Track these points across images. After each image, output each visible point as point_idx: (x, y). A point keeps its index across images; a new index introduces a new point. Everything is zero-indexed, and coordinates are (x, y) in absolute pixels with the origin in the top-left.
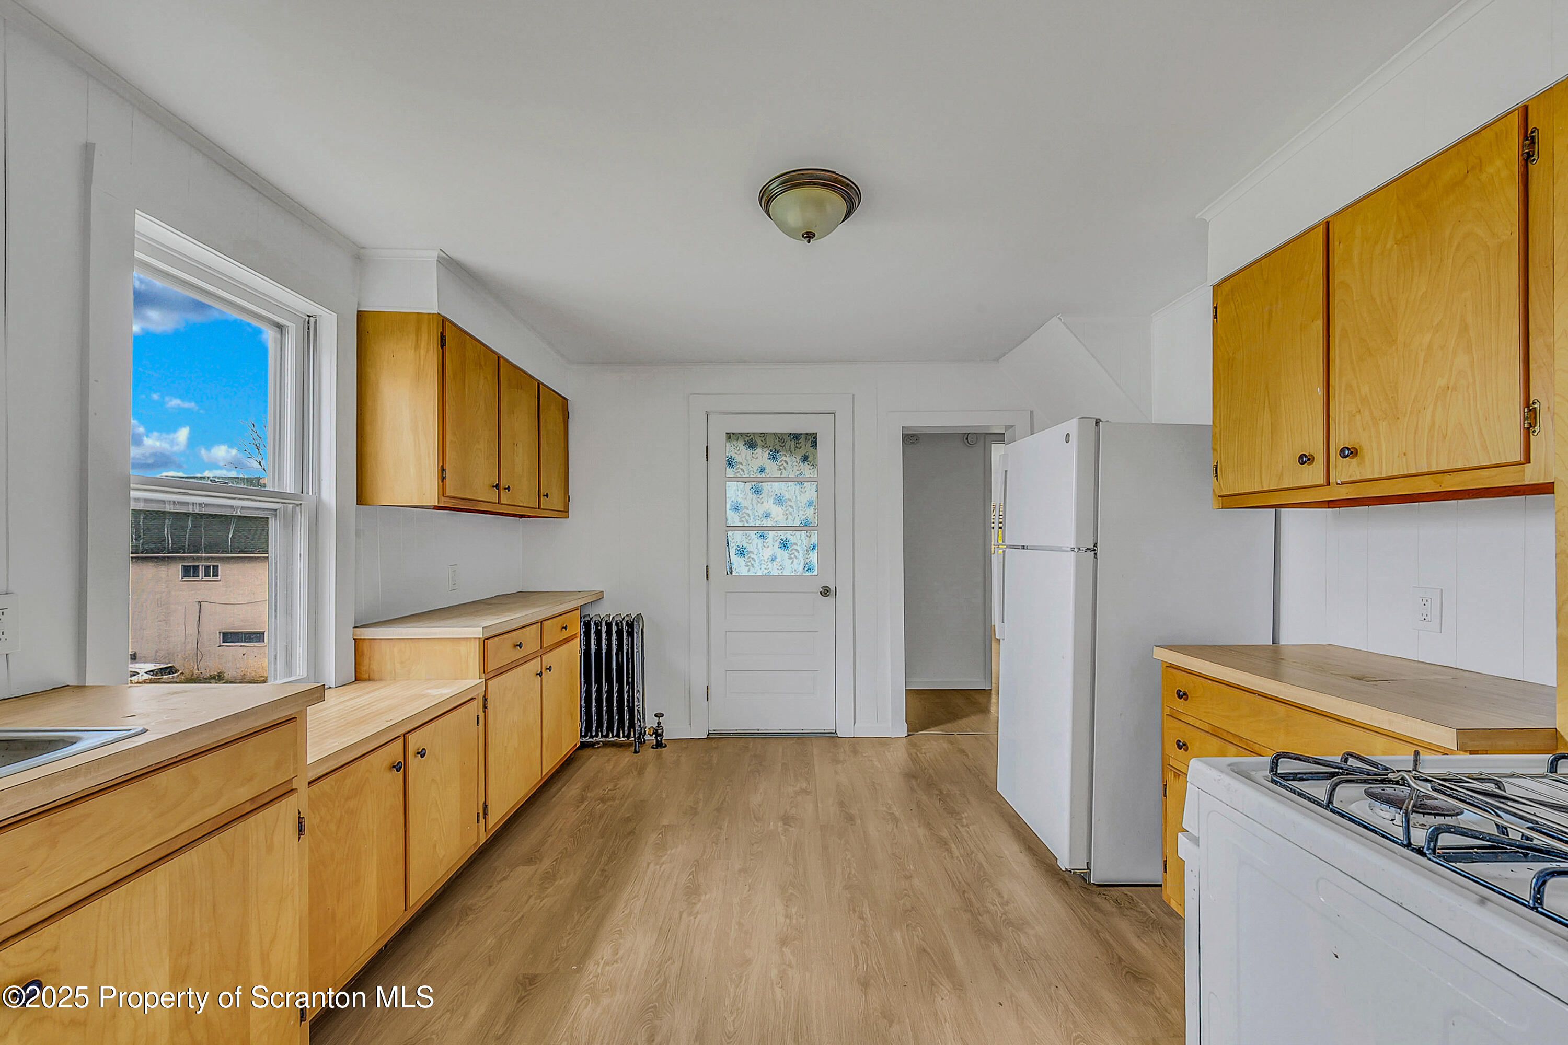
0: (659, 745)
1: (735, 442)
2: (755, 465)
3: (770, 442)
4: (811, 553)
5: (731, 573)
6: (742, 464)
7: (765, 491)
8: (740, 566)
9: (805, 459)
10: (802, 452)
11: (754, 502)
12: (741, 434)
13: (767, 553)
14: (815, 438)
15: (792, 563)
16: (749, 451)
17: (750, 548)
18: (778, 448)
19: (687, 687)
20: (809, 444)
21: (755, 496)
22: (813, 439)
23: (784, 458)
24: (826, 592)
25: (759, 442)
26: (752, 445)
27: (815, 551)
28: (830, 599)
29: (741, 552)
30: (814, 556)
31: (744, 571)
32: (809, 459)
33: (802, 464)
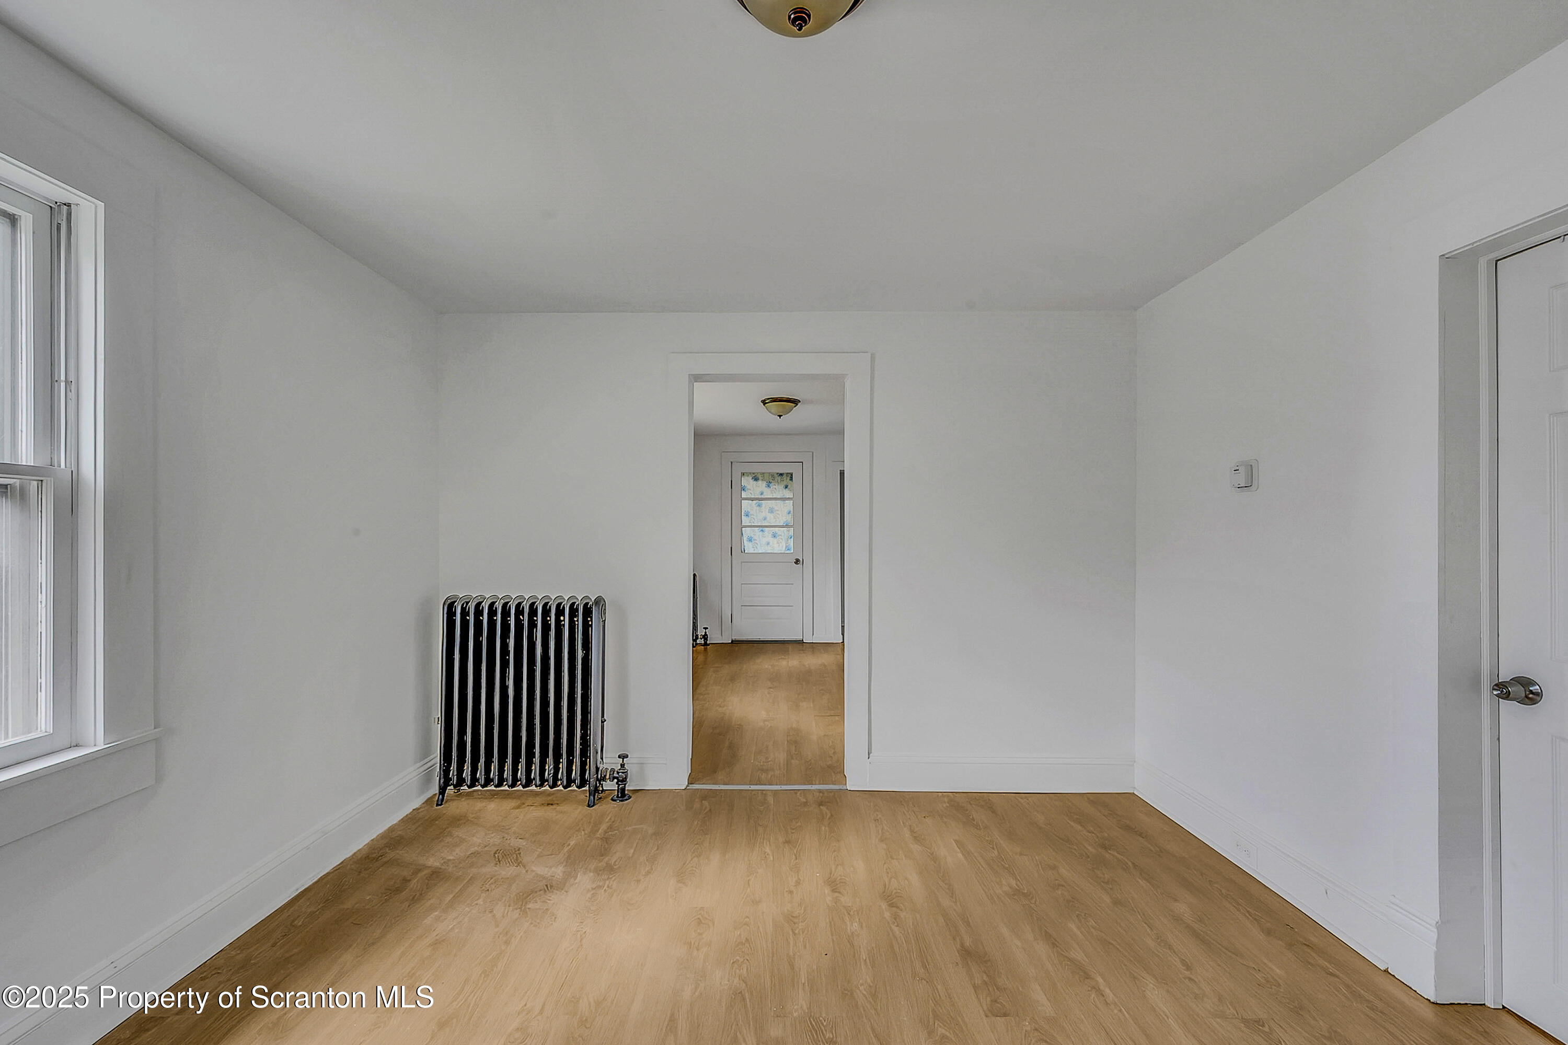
0: (706, 644)
1: (747, 478)
2: (758, 490)
3: (766, 476)
4: (789, 540)
5: (744, 551)
6: (750, 490)
7: (764, 505)
8: (749, 548)
9: (786, 487)
10: (785, 483)
11: (758, 511)
12: (750, 473)
13: (764, 541)
14: (792, 475)
15: (779, 545)
16: (755, 482)
17: (755, 537)
18: (771, 481)
19: (720, 615)
20: (789, 478)
21: (758, 508)
22: (791, 476)
23: (774, 487)
24: (797, 562)
25: (760, 478)
26: (756, 479)
27: (792, 539)
28: (800, 566)
29: (750, 540)
30: (791, 542)
31: (752, 551)
32: (789, 487)
33: (784, 490)
